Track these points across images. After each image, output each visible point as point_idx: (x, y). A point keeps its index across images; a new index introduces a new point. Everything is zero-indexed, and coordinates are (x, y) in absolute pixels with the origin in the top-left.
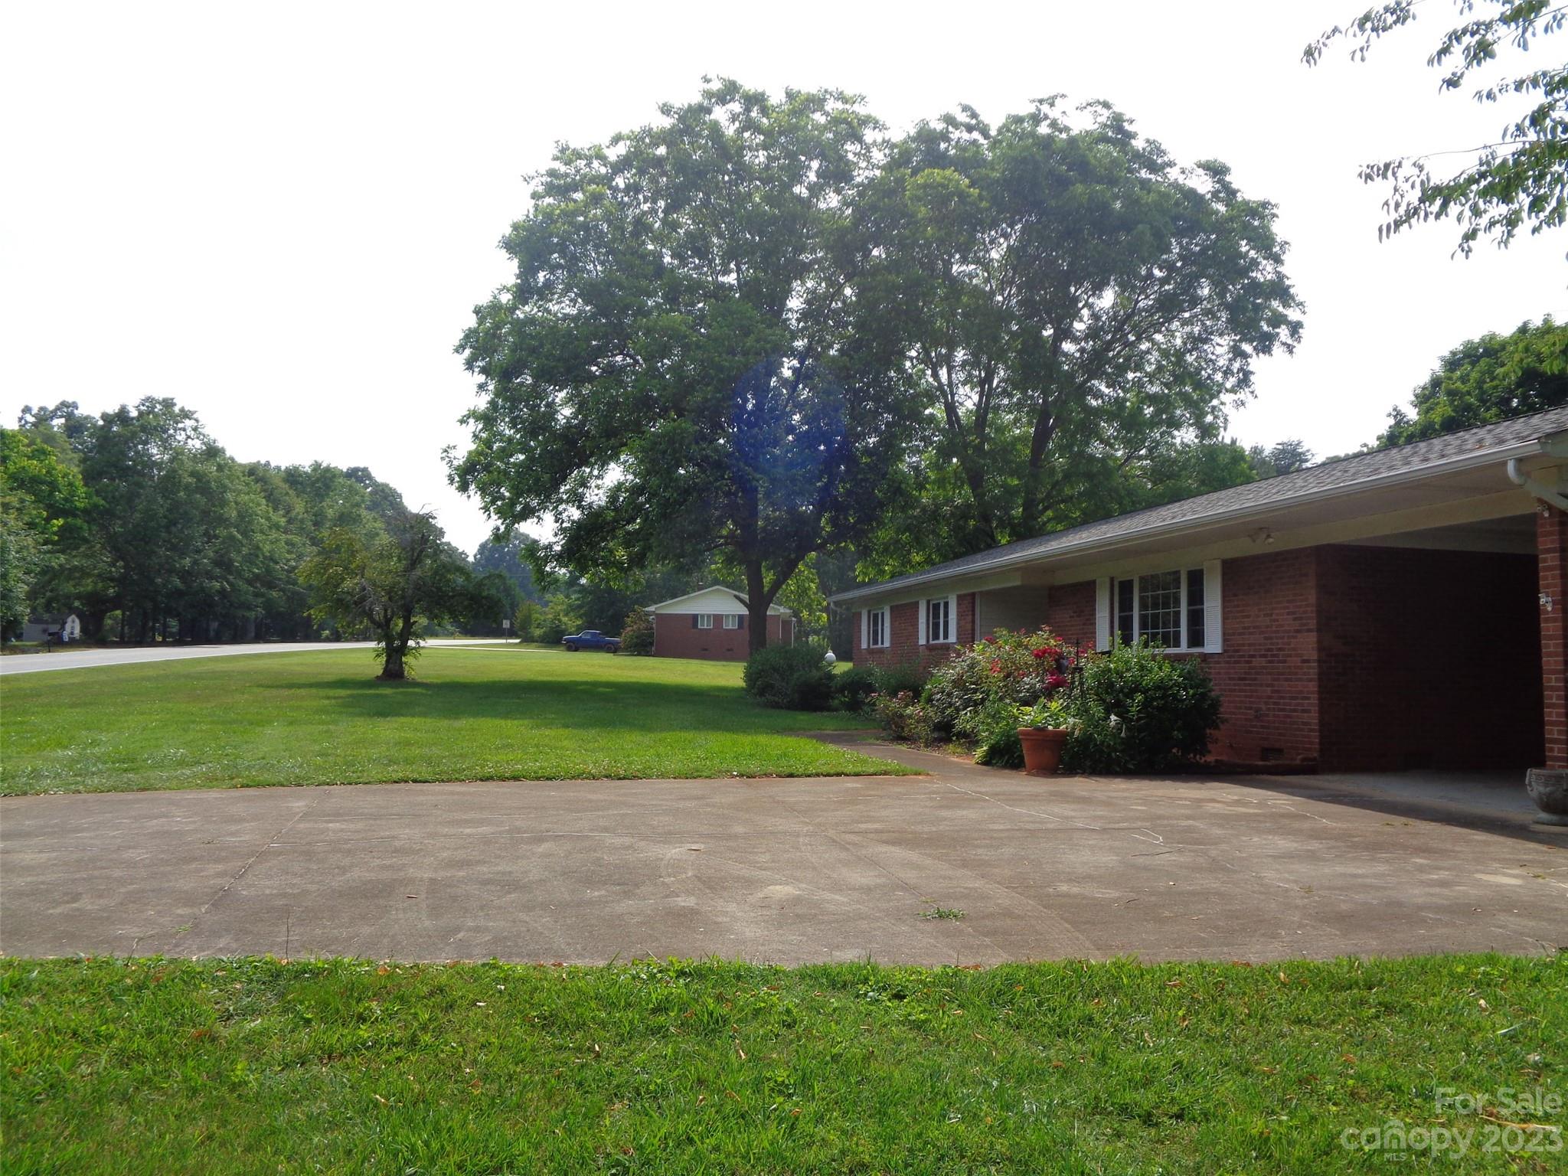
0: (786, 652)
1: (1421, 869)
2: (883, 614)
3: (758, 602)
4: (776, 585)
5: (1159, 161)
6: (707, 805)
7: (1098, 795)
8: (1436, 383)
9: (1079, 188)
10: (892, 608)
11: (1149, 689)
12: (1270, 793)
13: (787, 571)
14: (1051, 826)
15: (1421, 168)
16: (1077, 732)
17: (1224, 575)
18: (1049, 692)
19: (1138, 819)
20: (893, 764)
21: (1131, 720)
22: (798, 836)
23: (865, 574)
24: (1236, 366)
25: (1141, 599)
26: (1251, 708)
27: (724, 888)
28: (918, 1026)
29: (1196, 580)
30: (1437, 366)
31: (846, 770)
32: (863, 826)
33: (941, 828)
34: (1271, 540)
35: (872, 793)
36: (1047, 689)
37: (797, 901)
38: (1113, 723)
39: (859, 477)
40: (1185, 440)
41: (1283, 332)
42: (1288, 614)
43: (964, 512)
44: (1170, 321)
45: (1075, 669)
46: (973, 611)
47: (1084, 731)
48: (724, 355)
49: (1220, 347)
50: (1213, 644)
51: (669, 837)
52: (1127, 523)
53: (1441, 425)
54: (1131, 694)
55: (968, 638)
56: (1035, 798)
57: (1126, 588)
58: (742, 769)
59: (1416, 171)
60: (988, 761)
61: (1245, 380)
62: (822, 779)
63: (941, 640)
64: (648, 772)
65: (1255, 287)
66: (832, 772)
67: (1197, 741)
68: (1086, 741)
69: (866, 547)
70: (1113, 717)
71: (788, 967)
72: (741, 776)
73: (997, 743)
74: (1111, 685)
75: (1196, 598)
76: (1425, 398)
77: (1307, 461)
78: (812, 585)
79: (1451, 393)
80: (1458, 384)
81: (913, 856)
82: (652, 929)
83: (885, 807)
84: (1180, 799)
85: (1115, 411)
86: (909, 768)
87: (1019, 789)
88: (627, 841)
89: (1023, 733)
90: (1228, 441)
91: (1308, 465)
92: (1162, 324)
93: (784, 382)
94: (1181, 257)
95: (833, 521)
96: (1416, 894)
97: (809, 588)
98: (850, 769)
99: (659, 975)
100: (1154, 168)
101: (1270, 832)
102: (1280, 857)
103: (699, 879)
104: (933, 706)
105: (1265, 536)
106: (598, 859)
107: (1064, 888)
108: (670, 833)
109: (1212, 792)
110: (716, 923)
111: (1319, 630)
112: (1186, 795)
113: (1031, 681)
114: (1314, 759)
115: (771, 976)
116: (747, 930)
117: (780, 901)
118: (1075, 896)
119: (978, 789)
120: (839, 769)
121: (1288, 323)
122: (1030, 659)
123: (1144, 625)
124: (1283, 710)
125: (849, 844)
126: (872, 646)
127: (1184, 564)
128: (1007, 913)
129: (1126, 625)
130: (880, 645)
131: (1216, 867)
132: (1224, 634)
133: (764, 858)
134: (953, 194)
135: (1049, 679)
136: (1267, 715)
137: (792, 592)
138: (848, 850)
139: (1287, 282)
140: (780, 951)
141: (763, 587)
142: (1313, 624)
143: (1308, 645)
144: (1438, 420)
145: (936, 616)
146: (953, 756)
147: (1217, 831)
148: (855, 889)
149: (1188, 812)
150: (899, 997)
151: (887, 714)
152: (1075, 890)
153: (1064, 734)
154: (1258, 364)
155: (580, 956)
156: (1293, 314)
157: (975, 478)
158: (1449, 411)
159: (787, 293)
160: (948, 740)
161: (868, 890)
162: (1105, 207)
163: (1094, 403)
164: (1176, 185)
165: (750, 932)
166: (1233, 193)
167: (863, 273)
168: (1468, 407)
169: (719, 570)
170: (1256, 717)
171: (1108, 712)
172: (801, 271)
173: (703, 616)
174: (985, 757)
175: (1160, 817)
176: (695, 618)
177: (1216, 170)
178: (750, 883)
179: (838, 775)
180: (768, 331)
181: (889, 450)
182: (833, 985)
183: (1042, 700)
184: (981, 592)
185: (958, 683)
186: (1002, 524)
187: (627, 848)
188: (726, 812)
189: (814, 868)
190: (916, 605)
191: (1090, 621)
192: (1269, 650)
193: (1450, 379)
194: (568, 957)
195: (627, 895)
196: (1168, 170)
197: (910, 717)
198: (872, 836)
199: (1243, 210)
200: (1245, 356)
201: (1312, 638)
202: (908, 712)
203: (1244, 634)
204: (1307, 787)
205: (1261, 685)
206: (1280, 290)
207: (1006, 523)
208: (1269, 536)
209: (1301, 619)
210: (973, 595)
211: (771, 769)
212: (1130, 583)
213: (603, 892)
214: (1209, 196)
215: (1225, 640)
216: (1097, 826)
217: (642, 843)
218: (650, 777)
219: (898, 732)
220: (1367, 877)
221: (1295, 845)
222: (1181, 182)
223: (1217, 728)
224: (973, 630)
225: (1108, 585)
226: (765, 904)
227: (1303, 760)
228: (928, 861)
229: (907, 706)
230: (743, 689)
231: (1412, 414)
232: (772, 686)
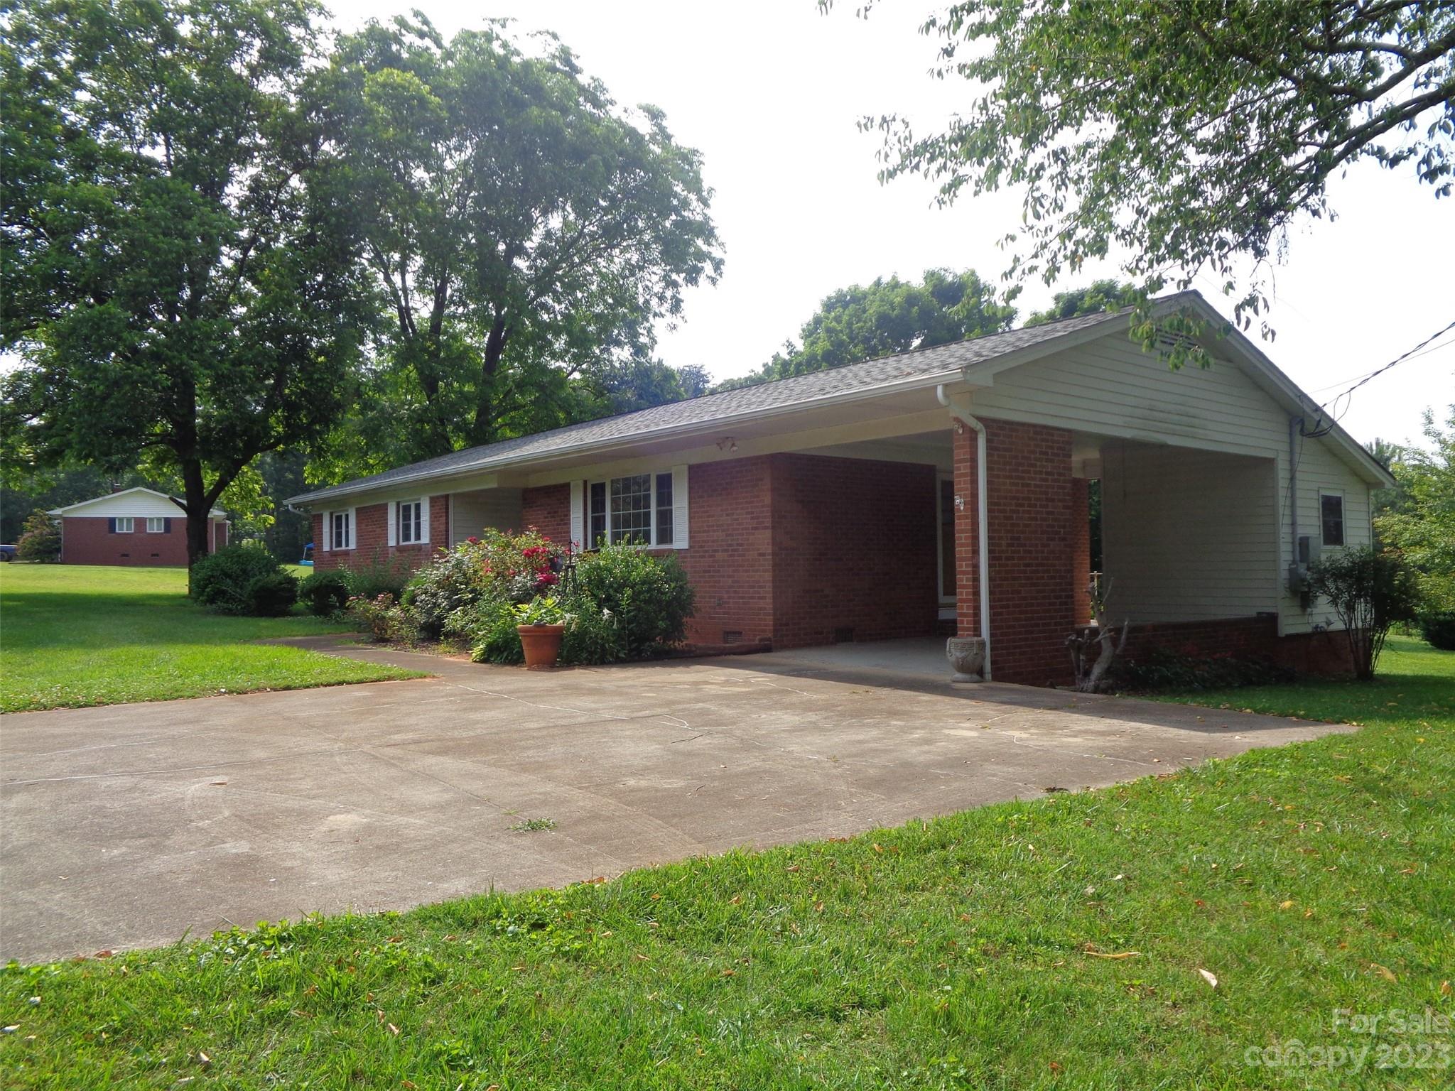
0: (239, 556)
1: (903, 730)
2: (347, 516)
3: (198, 504)
4: (221, 485)
5: (602, 98)
6: (207, 729)
7: (605, 685)
8: (817, 321)
9: (535, 111)
10: (358, 511)
11: (636, 584)
12: (747, 672)
13: (230, 472)
14: (582, 720)
15: (907, 125)
16: (573, 626)
17: (690, 479)
18: (541, 589)
19: (654, 706)
20: (395, 669)
21: (622, 613)
22: (332, 755)
23: (314, 476)
24: (669, 294)
25: (613, 501)
26: (714, 597)
27: (278, 826)
28: (577, 957)
29: (665, 483)
30: (819, 310)
31: (347, 679)
32: (397, 737)
33: (479, 731)
34: (735, 448)
35: (389, 700)
36: (538, 586)
37: (369, 830)
38: (606, 617)
39: (316, 376)
40: (621, 358)
41: (708, 267)
42: (747, 513)
43: (419, 417)
44: (613, 247)
45: (569, 567)
46: (447, 512)
47: (580, 626)
48: (161, 237)
49: (653, 277)
50: (681, 540)
51: (177, 771)
52: (596, 429)
53: (822, 357)
54: (620, 588)
55: (442, 539)
56: (550, 692)
57: (598, 490)
58: (232, 685)
59: (903, 126)
60: (485, 659)
61: (676, 306)
62: (322, 689)
63: (413, 541)
64: (115, 695)
65: (683, 225)
66: (332, 681)
67: (676, 629)
68: (581, 635)
69: (320, 448)
70: (606, 611)
71: (401, 910)
72: (231, 692)
73: (495, 641)
74: (602, 581)
75: (665, 499)
76: (809, 333)
77: (708, 382)
78: (257, 487)
79: (829, 331)
80: (834, 323)
81: (467, 764)
82: (210, 887)
83: (409, 714)
84: (680, 683)
85: (568, 325)
86: (412, 671)
87: (534, 685)
88: (127, 781)
89: (522, 630)
90: (655, 360)
91: (710, 385)
92: (605, 249)
93: (226, 272)
94: (620, 190)
95: (287, 422)
96: (915, 754)
97: (254, 490)
98: (351, 676)
99: (252, 947)
100: (597, 104)
101: (770, 708)
102: (794, 731)
103: (240, 817)
104: (417, 607)
105: (730, 444)
106: (100, 808)
107: (632, 782)
108: (176, 766)
109: (702, 675)
110: (287, 869)
111: (773, 528)
112: (685, 680)
113: (523, 580)
114: (769, 639)
115: (386, 924)
116: (328, 872)
117: (349, 832)
118: (647, 789)
119: (491, 688)
120: (341, 679)
121: (712, 259)
122: (520, 559)
123: (615, 524)
124: (742, 598)
125: (393, 758)
126: (334, 549)
127: (653, 469)
128: (595, 816)
129: (598, 525)
130: (344, 547)
131: (747, 746)
132: (690, 532)
133: (307, 784)
134: (413, 98)
135: (539, 577)
136: (728, 603)
137: (234, 494)
138: (394, 765)
139: (712, 224)
140: (379, 893)
141: (203, 488)
142: (768, 522)
143: (764, 539)
144: (820, 352)
145: (407, 518)
146: (444, 655)
147: (728, 712)
148: (426, 809)
149: (693, 695)
150: (539, 926)
151: (368, 617)
152: (643, 783)
153: (560, 629)
154: (686, 292)
155: (129, 937)
156: (716, 252)
157: (429, 384)
158: (828, 345)
159: (227, 178)
160: (438, 641)
161: (441, 808)
162: (557, 133)
163: (545, 317)
164: (619, 121)
165: (333, 875)
166: (669, 137)
167: (312, 166)
168: (840, 344)
169: (147, 470)
170: (719, 605)
171: (600, 607)
172: (244, 156)
173: (121, 520)
174: (483, 655)
175: (673, 702)
176: (112, 522)
177: (655, 115)
178: (304, 816)
179: (340, 684)
180: (213, 216)
181: (345, 349)
182: (462, 923)
183: (538, 597)
184: (455, 495)
185: (443, 583)
186: (458, 428)
187: (132, 789)
188: (234, 735)
189: (370, 790)
190: (384, 508)
191: (565, 520)
192: (731, 545)
193: (828, 318)
194: (113, 941)
195: (158, 848)
196: (609, 107)
197: (392, 619)
198: (412, 747)
199: (676, 154)
200: (675, 284)
201: (768, 534)
202: (391, 614)
203: (708, 531)
204: (772, 665)
205: (723, 577)
206: (706, 231)
207: (461, 428)
208: (733, 445)
209: (758, 518)
210: (447, 497)
211: (263, 683)
212: (602, 486)
213: (124, 849)
214: (647, 138)
215: (691, 537)
216: (624, 715)
217: (148, 783)
218: (120, 702)
219: (378, 634)
220: (867, 742)
221: (797, 718)
222: (624, 120)
223: (692, 615)
224: (447, 531)
225: (582, 488)
226: (333, 838)
227: (761, 640)
228: (486, 770)
229: (387, 608)
230: (184, 597)
231: (800, 346)
232: (224, 593)
